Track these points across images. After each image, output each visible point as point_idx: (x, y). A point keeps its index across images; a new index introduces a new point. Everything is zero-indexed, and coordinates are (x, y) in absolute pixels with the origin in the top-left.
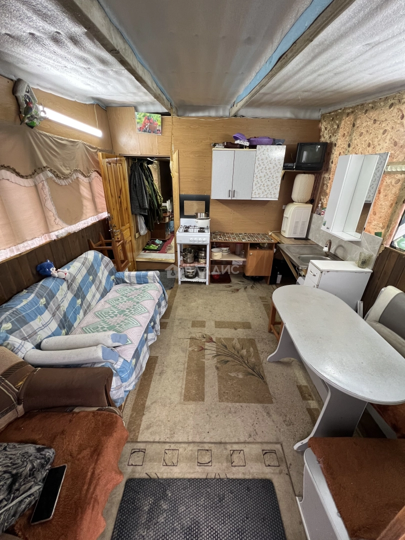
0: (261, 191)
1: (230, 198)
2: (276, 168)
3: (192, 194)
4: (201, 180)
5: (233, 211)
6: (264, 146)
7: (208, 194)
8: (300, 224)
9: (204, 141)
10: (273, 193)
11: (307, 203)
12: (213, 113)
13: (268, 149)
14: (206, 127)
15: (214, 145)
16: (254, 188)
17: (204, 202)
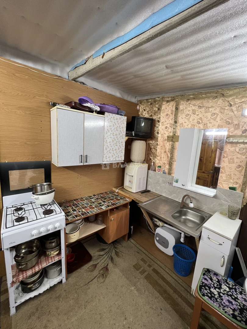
0: (110, 155)
1: (82, 164)
2: (121, 135)
3: (23, 161)
4: (36, 143)
5: (80, 175)
6: (111, 114)
7: (48, 160)
8: (142, 179)
9: (38, 97)
10: (120, 156)
11: (143, 163)
12: (48, 69)
13: (114, 117)
14: (40, 82)
15: (54, 105)
16: (105, 152)
17: (43, 170)
